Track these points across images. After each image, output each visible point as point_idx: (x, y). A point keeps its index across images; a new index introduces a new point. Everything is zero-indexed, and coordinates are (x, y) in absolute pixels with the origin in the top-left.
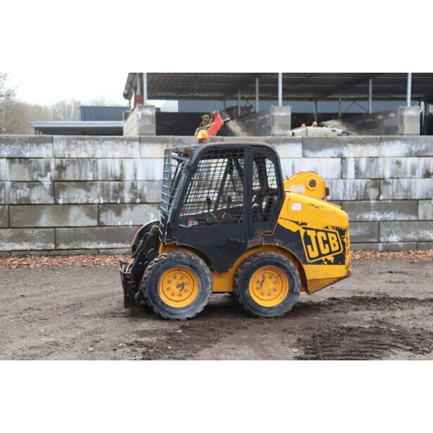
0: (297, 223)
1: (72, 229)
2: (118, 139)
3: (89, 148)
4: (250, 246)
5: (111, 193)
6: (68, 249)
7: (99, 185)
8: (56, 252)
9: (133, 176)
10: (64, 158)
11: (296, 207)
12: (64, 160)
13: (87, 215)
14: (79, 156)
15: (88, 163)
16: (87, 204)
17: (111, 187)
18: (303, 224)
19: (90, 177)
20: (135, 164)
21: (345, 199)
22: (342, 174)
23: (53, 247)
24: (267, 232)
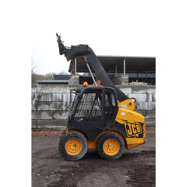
0: (123, 120)
1: (43, 120)
2: (61, 86)
3: (50, 89)
4: (104, 130)
5: (58, 106)
6: (41, 128)
7: (53, 103)
8: (36, 129)
9: (66, 100)
10: (40, 93)
11: (123, 114)
12: (40, 94)
13: (49, 115)
14: (46, 92)
15: (49, 95)
16: (49, 111)
17: (58, 104)
18: (126, 121)
19: (50, 100)
20: (67, 95)
21: (148, 109)
22: (147, 100)
23: (35, 127)
24: (111, 124)
